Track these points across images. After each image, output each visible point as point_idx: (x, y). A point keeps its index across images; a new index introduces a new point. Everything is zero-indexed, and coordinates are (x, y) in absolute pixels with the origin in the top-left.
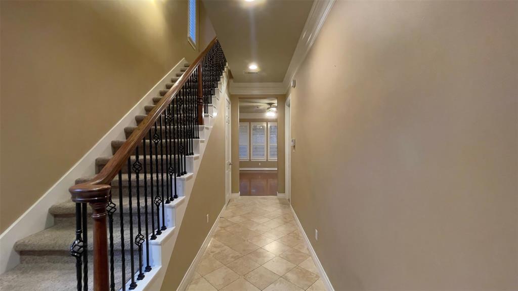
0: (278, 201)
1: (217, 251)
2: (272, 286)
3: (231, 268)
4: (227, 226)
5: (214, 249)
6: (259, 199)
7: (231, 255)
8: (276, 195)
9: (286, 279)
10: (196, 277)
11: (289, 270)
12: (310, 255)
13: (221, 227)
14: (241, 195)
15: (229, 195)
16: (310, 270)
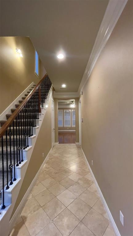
0: (76, 146)
2: (71, 187)
3: (53, 178)
4: (52, 158)
5: (46, 169)
6: (67, 145)
7: (53, 172)
8: (75, 143)
9: (78, 183)
10: (37, 183)
11: (79, 179)
12: (90, 172)
13: (50, 159)
14: (59, 143)
15: (53, 143)
16: (89, 179)
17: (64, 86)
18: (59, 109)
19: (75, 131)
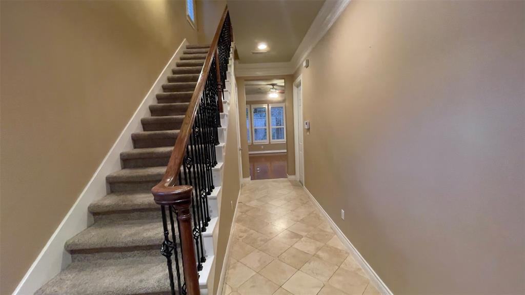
0: (289, 183)
1: (245, 235)
2: (307, 265)
3: (264, 251)
4: (247, 211)
5: (241, 234)
6: (270, 182)
7: (259, 239)
8: (287, 177)
9: (318, 257)
10: (232, 262)
11: (318, 249)
12: (335, 233)
13: (242, 212)
14: (252, 179)
16: (339, 248)
17: (263, 47)
18: (248, 103)
19: (286, 151)
